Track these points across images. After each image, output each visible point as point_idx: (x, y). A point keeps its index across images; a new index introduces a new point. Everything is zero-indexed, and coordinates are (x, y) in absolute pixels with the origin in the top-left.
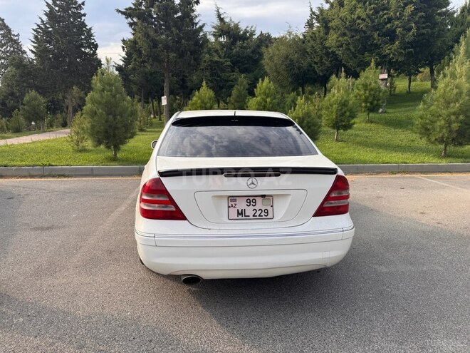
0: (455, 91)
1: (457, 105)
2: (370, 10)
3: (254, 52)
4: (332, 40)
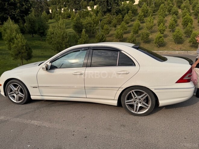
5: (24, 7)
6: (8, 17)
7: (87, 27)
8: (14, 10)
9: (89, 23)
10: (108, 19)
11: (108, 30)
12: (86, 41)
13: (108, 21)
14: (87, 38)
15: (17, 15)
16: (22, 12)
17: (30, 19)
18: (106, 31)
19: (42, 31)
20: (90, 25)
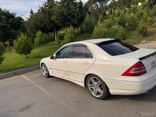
0: (101, 31)
1: (102, 35)
2: (67, 9)
3: (18, 22)
4: (53, 18)
5: (79, 16)
6: (70, 25)
7: (130, 22)
8: (74, 20)
9: (132, 18)
10: (154, 10)
11: (152, 21)
12: (123, 34)
13: (154, 13)
14: (124, 32)
15: (75, 22)
16: (78, 20)
17: (87, 23)
18: (149, 23)
19: (92, 30)
20: (132, 19)
